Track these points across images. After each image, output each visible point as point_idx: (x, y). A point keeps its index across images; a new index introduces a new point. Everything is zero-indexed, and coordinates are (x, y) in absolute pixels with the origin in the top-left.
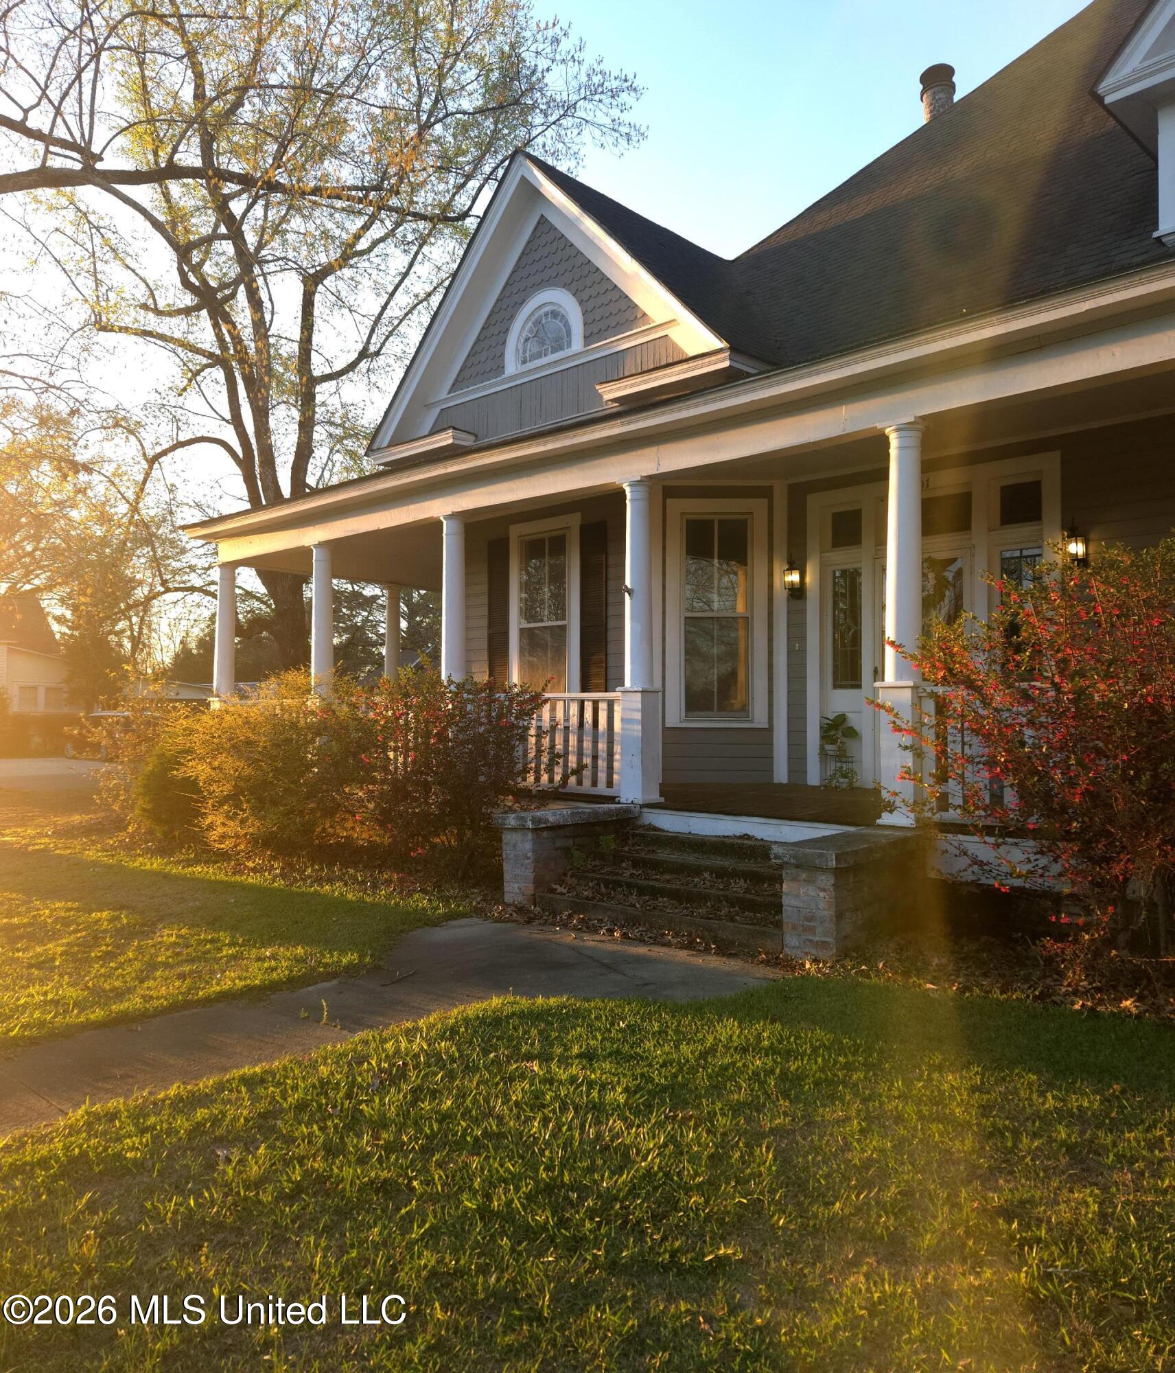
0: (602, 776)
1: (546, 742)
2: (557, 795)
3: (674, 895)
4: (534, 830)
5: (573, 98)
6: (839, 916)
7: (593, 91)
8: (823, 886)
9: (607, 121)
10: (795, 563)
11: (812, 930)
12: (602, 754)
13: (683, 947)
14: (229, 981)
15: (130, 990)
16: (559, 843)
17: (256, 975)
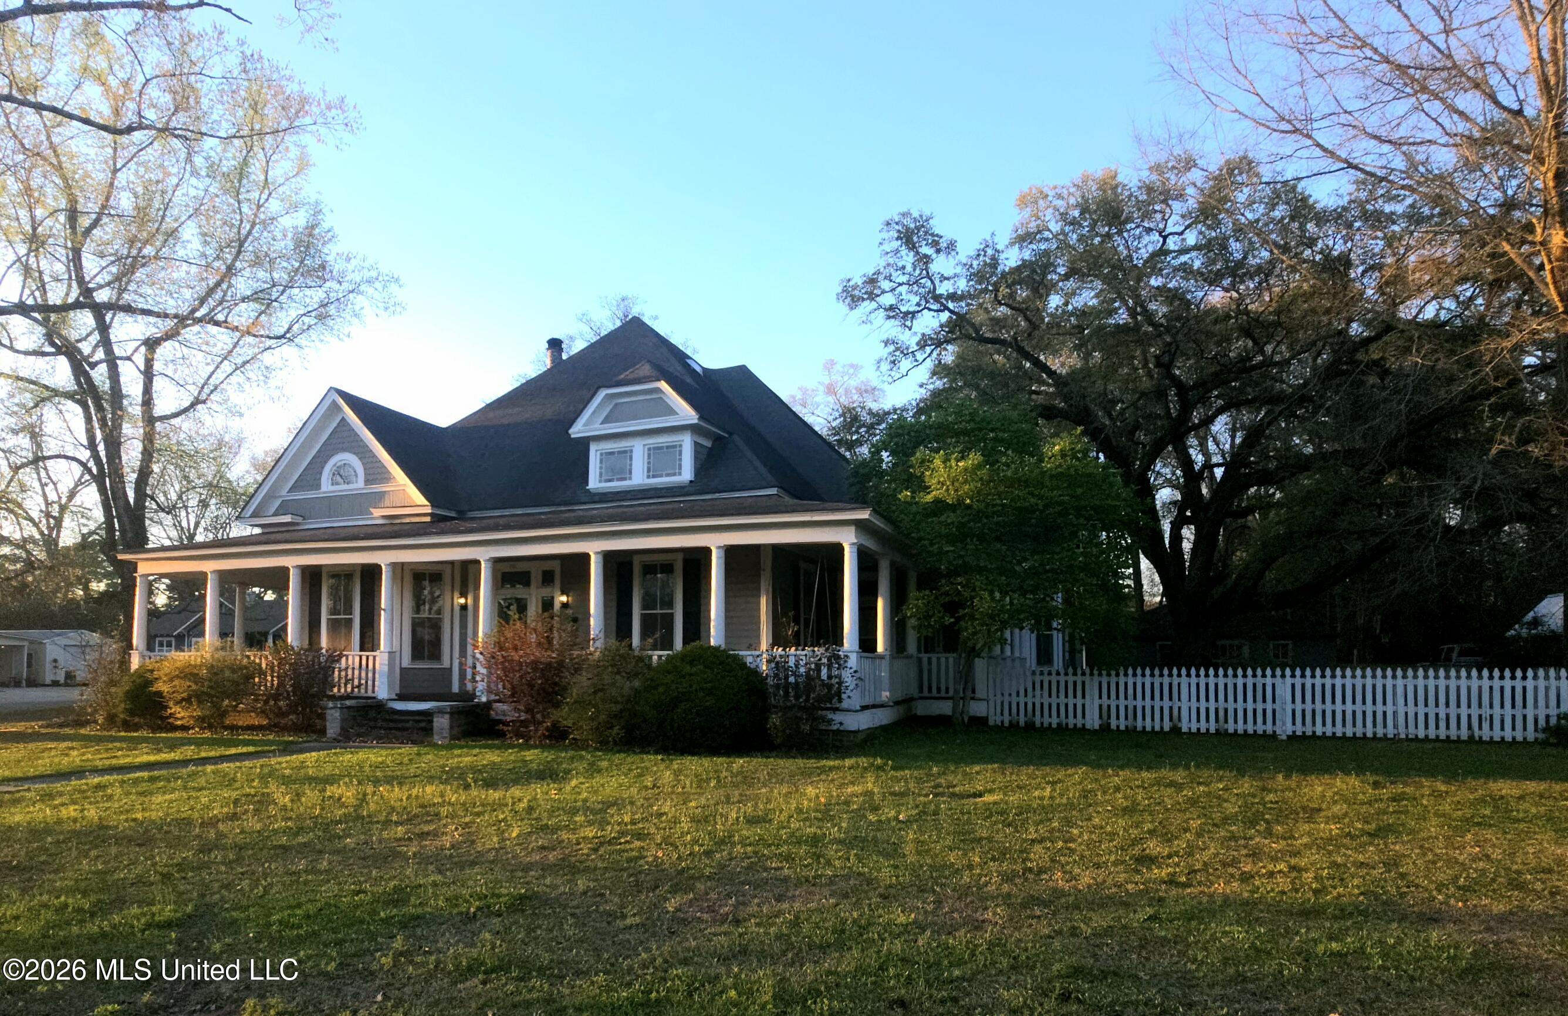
0: (370, 688)
1: (343, 674)
2: (348, 697)
3: (398, 729)
4: (340, 710)
10: (463, 595)
11: (442, 732)
12: (370, 679)
16: (351, 714)
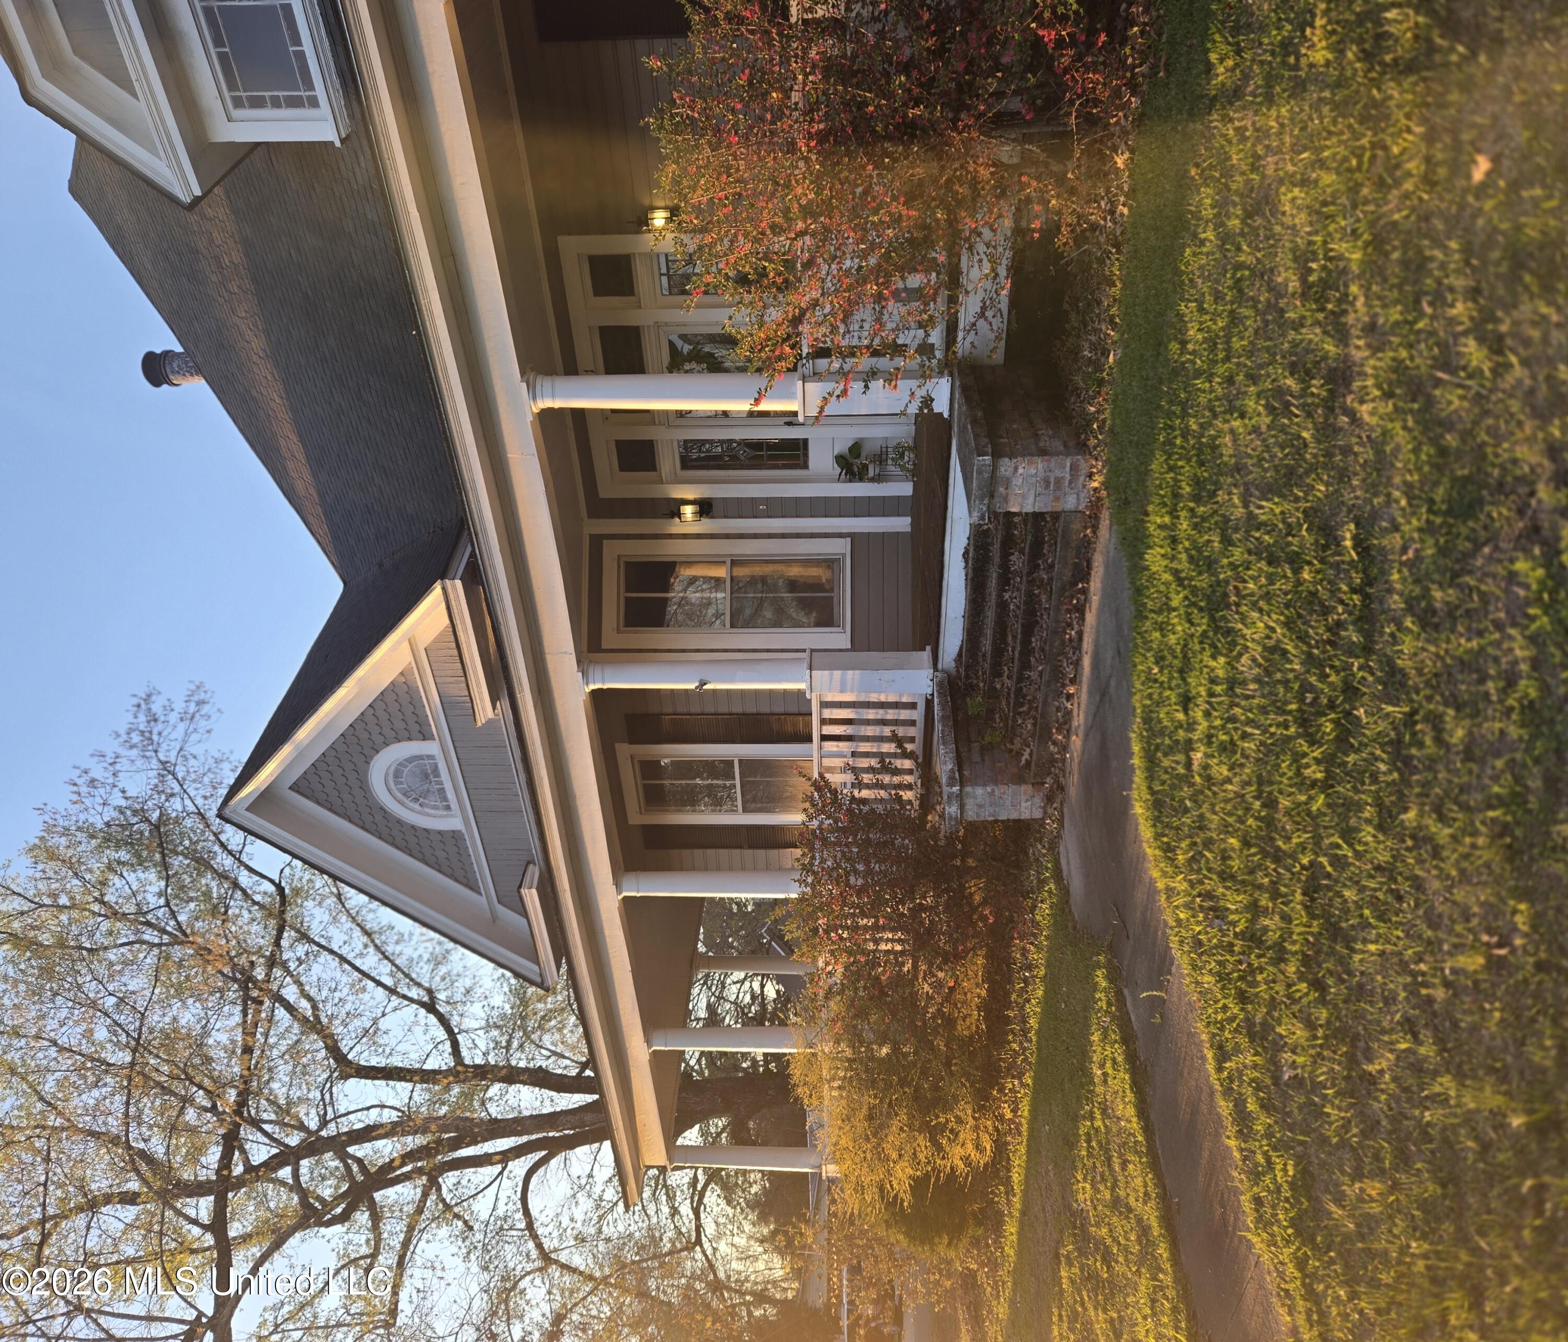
0: (904, 714)
1: (867, 778)
2: (925, 764)
3: (1029, 629)
4: (962, 785)
5: (154, 764)
6: (1043, 452)
7: (149, 743)
8: (1011, 469)
9: (182, 727)
10: (673, 509)
11: (1058, 481)
12: (878, 714)
13: (1082, 619)
14: (1126, 1109)
15: (1139, 1220)
16: (976, 757)
17: (1121, 1080)
